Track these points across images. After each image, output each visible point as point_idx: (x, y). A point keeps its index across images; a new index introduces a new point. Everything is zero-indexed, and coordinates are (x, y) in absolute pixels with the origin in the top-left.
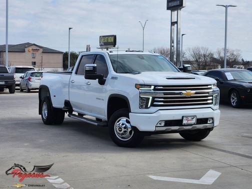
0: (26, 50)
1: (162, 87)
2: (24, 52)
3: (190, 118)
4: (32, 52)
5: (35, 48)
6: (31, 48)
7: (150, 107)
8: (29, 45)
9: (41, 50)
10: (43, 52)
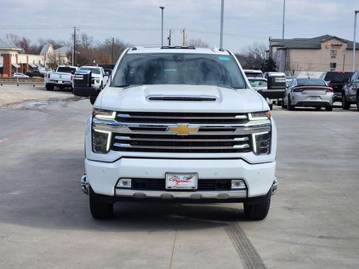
0: (323, 45)
1: (128, 116)
2: (320, 48)
3: (181, 178)
4: (331, 49)
5: (335, 42)
6: (329, 43)
7: (109, 151)
8: (328, 38)
9: (345, 46)
10: (347, 49)
